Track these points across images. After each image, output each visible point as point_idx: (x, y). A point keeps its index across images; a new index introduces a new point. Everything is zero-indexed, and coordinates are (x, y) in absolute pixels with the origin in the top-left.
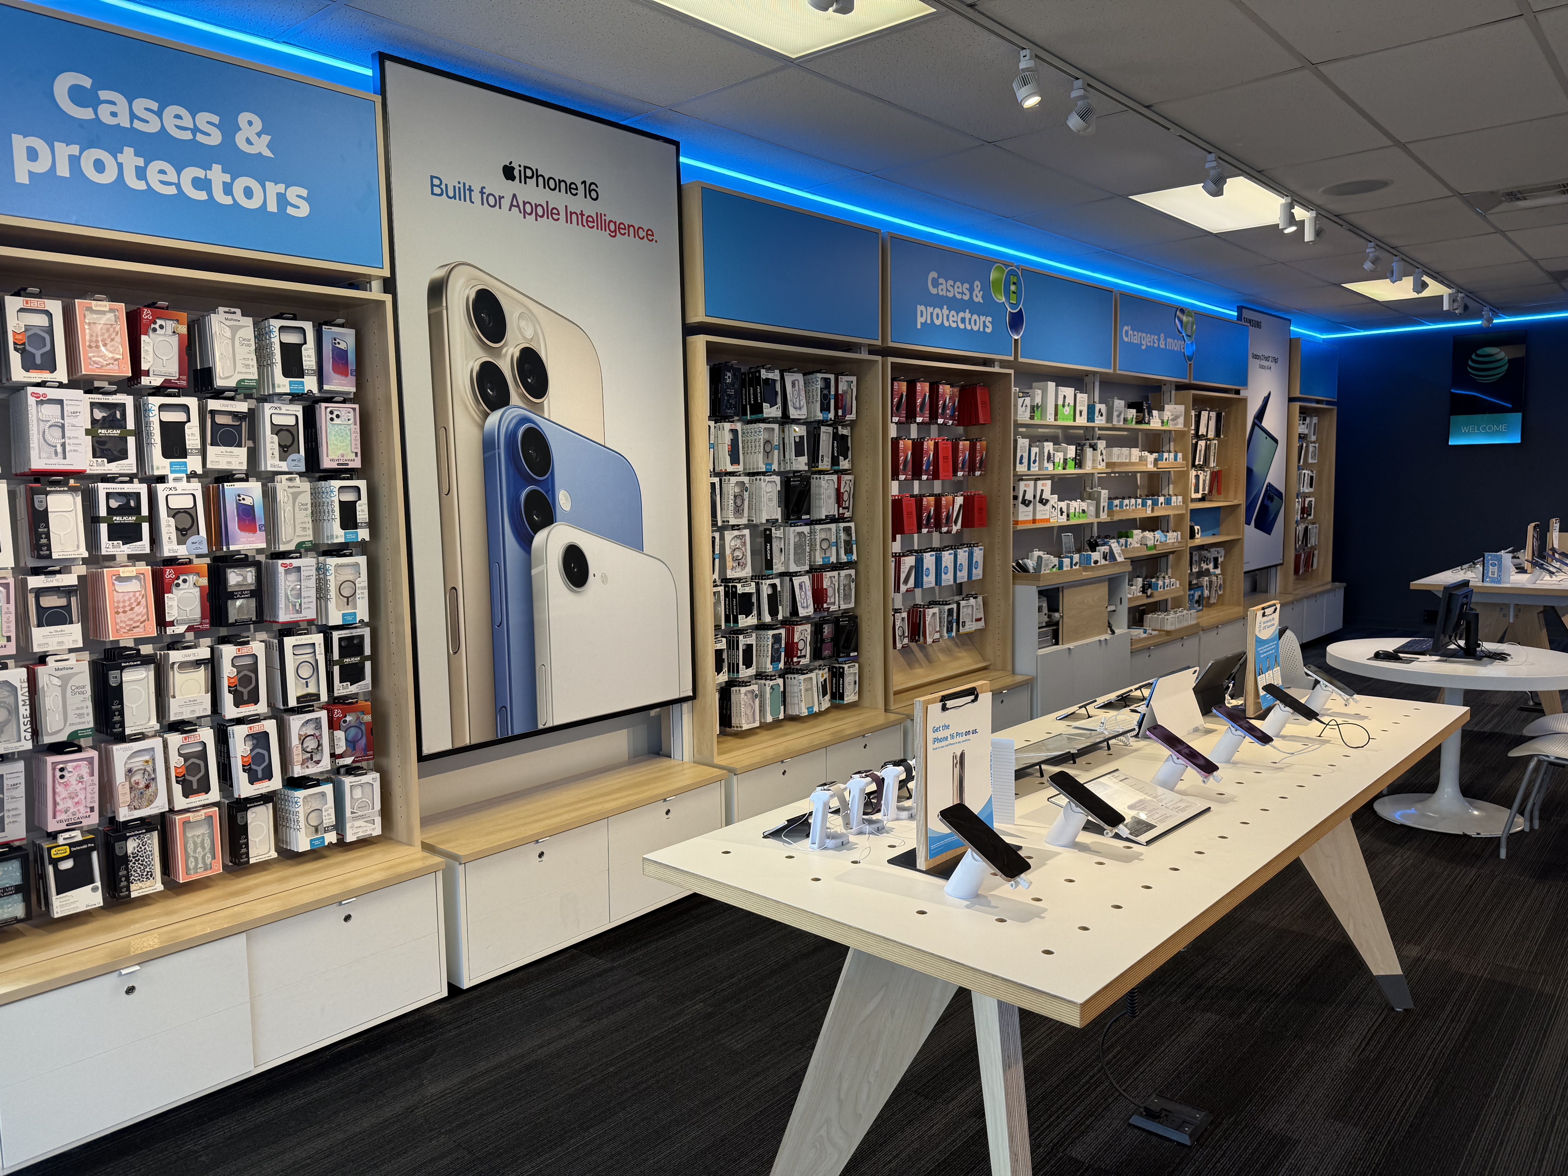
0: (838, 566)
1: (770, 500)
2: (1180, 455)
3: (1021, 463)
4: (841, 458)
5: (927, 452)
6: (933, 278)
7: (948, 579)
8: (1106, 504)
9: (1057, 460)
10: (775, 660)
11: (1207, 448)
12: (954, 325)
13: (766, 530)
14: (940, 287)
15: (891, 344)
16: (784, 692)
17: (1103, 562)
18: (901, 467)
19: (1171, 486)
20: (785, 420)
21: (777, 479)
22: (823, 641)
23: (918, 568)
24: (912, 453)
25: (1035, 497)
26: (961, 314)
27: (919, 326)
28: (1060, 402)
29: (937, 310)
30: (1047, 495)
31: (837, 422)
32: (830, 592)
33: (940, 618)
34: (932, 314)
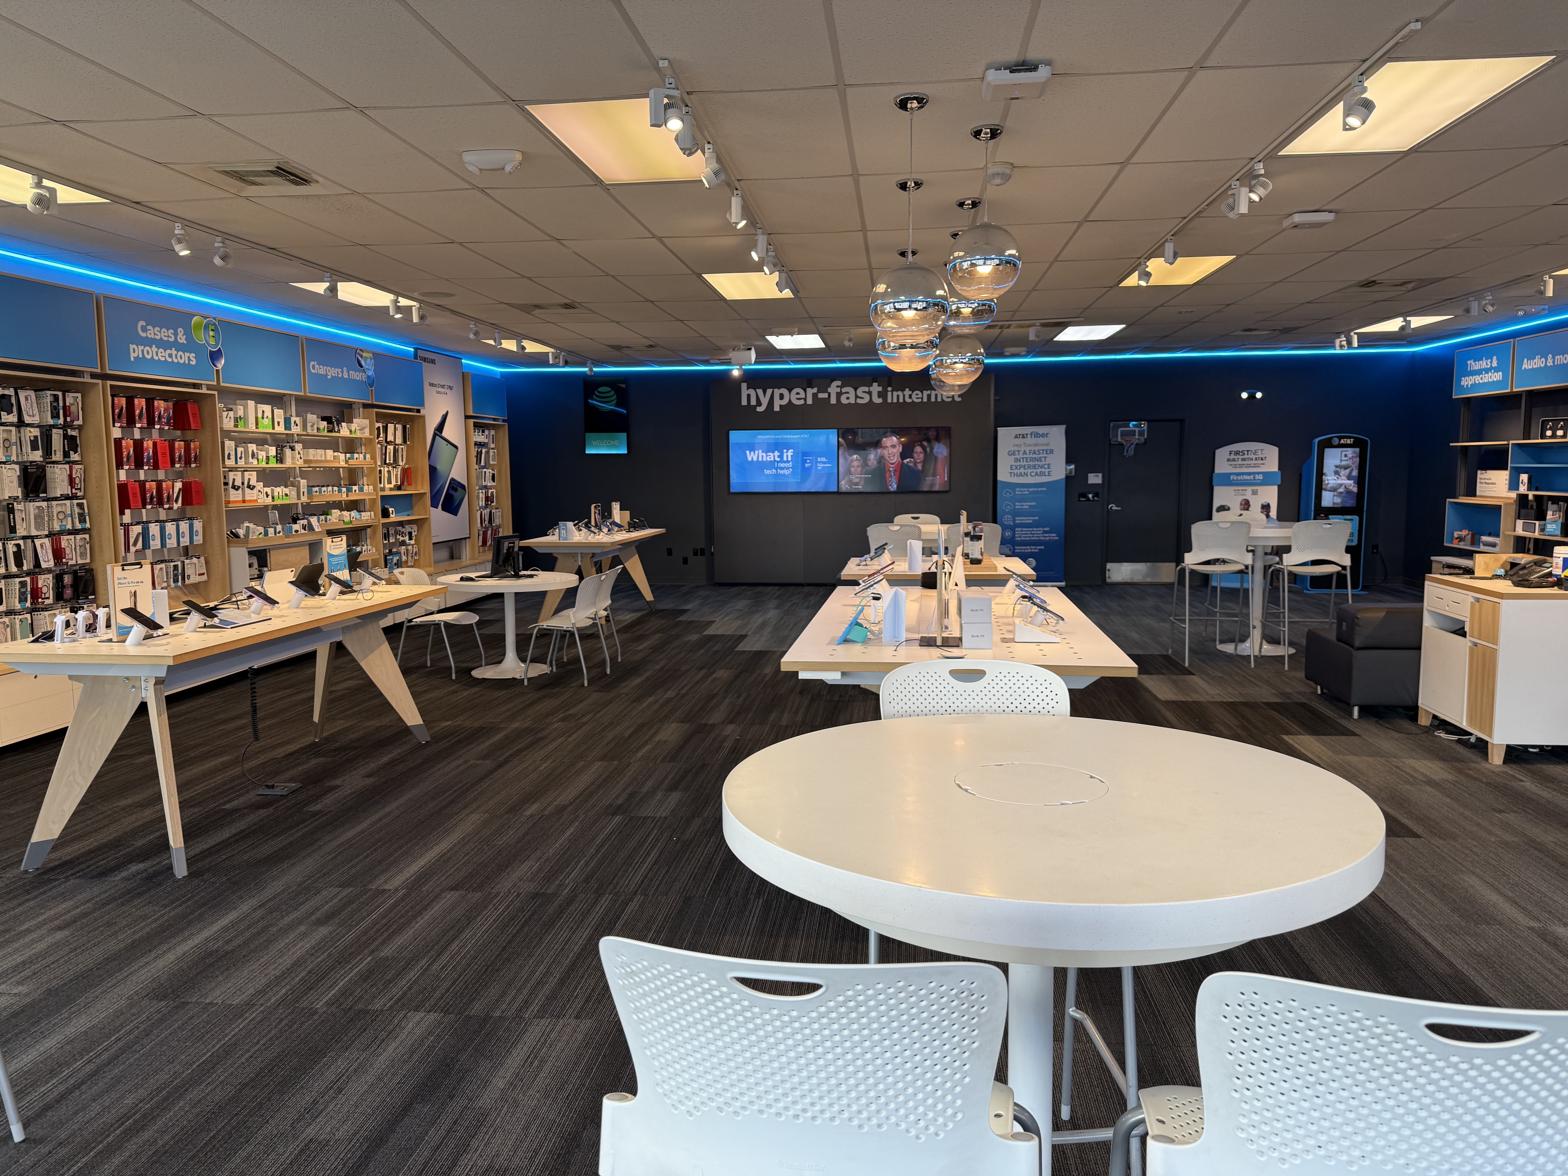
0: (74, 532)
1: (11, 482)
2: (368, 456)
3: (229, 458)
4: (72, 452)
5: (147, 449)
6: (142, 326)
7: (171, 543)
8: (306, 490)
9: (260, 457)
10: (22, 600)
11: (395, 451)
12: (163, 359)
13: (8, 504)
14: (149, 332)
15: (109, 372)
16: (32, 624)
17: (303, 531)
18: (125, 460)
19: (365, 478)
20: (21, 423)
21: (17, 467)
22: (64, 587)
23: (145, 534)
24: (134, 450)
25: (243, 483)
26: (168, 351)
27: (132, 359)
28: (260, 415)
29: (147, 348)
30: (253, 482)
31: (65, 427)
32: (68, 551)
33: (167, 572)
34: (143, 351)
